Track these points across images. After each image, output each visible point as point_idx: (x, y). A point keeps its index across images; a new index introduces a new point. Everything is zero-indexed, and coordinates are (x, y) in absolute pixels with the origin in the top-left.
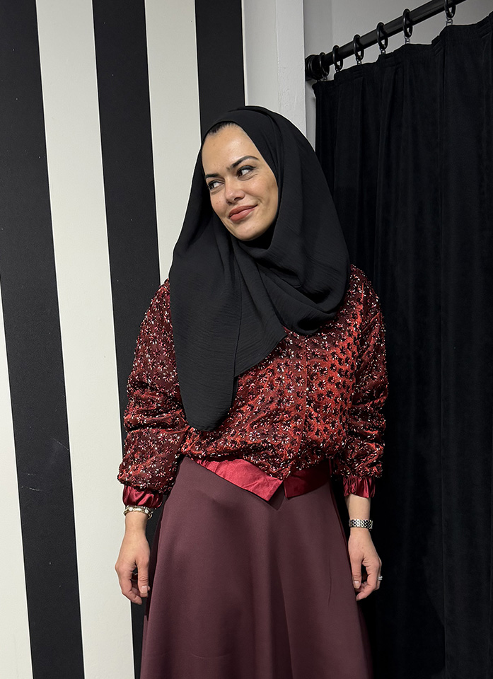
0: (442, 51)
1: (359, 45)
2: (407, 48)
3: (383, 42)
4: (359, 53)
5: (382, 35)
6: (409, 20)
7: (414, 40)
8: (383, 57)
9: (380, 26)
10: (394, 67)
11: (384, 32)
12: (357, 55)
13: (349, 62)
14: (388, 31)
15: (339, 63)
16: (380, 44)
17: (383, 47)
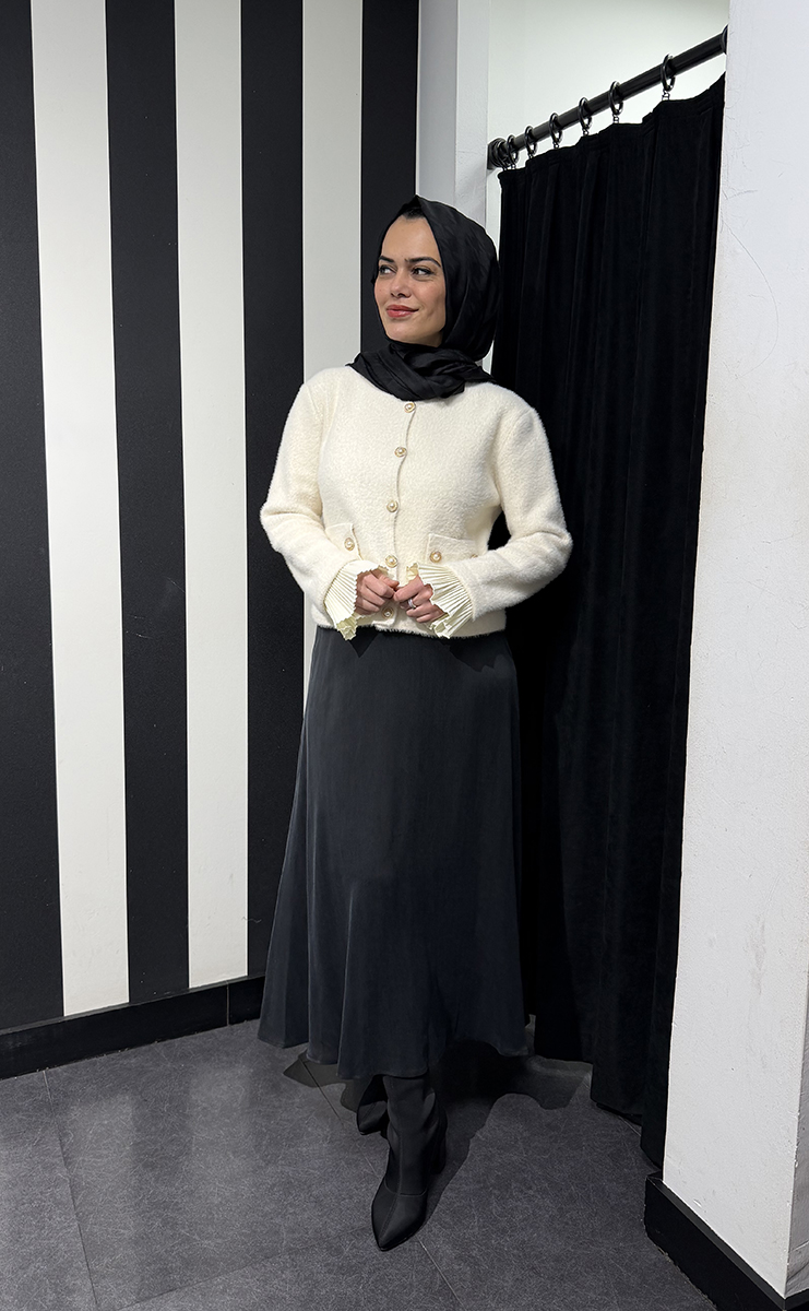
1: (557, 125)
2: (616, 130)
3: (586, 121)
4: (557, 135)
5: (584, 113)
6: (618, 95)
7: (621, 119)
8: (585, 139)
9: (584, 102)
10: (599, 152)
11: (586, 110)
12: (553, 138)
13: (545, 146)
14: (592, 109)
15: (532, 147)
16: (583, 124)
17: (585, 128)
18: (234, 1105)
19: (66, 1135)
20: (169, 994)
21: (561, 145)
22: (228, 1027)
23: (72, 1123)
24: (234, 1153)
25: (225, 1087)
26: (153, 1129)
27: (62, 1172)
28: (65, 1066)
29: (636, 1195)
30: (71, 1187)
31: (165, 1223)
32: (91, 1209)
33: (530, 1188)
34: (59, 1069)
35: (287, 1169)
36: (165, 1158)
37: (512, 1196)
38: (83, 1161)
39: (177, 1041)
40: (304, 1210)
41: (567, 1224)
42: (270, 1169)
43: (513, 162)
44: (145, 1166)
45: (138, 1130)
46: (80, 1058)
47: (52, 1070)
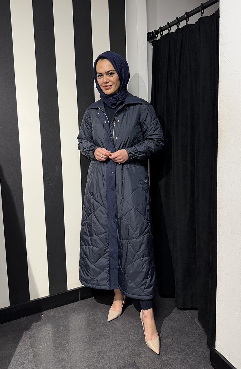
0: (199, 26)
1: (169, 26)
2: (187, 26)
3: (178, 24)
4: (169, 29)
5: (178, 22)
6: (187, 16)
7: (189, 23)
9: (177, 18)
10: (182, 33)
11: (178, 21)
12: (168, 30)
13: (166, 32)
14: (180, 20)
15: (162, 33)
17: (178, 26)
18: (82, 327)
19: (31, 338)
20: (61, 292)
21: (170, 32)
22: (80, 301)
23: (33, 334)
24: (83, 342)
25: (79, 321)
26: (58, 335)
27: (30, 351)
28: (31, 316)
29: (207, 352)
30: (33, 355)
31: (62, 366)
32: (39, 362)
33: (174, 351)
34: (29, 317)
35: (99, 347)
36: (62, 345)
37: (169, 354)
38: (37, 347)
39: (65, 306)
40: (105, 361)
41: (186, 362)
42: (94, 347)
43: (156, 38)
44: (56, 348)
45: (53, 336)
46: (35, 313)
47: (27, 317)
